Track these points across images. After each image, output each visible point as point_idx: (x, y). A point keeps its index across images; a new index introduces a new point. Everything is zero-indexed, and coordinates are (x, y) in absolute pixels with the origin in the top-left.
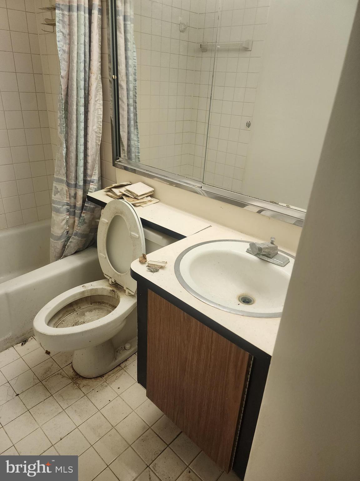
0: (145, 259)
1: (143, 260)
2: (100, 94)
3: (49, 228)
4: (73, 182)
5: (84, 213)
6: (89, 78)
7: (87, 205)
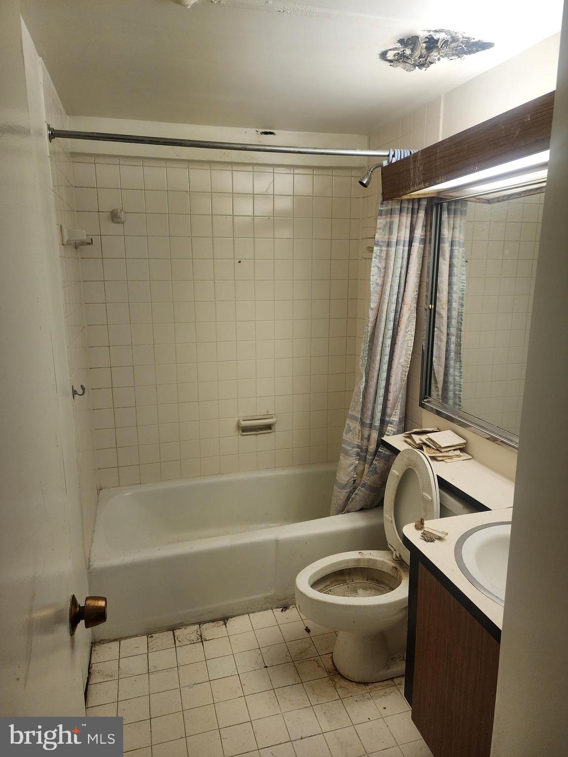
0: (423, 524)
1: (420, 526)
2: (413, 324)
3: (334, 473)
4: (368, 421)
5: (377, 460)
6: (401, 309)
7: (382, 451)
